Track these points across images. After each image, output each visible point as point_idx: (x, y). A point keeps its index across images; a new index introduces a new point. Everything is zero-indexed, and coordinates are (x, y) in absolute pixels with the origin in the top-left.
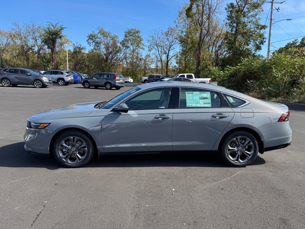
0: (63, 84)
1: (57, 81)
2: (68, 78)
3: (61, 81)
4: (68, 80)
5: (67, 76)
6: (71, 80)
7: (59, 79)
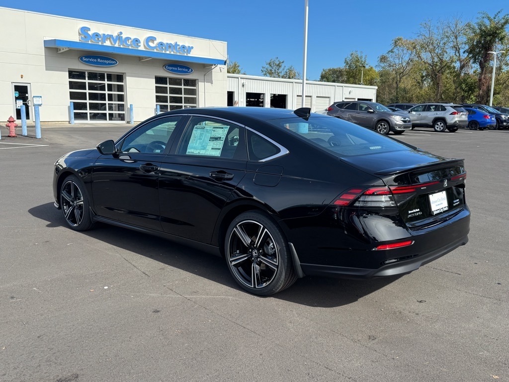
0: (442, 128)
1: (432, 124)
2: (453, 118)
3: (439, 123)
4: (453, 122)
5: (451, 114)
6: (460, 121)
7: (436, 120)
